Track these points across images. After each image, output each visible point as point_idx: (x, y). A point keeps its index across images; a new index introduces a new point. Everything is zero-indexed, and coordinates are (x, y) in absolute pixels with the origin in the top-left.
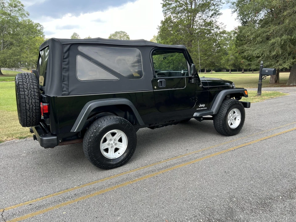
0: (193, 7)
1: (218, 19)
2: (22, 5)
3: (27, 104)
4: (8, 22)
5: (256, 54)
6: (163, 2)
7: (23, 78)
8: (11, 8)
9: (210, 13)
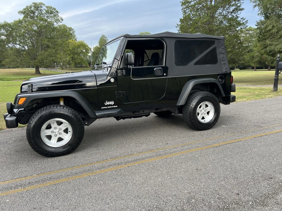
1: (239, 14)
2: (57, 12)
4: (45, 27)
5: (278, 49)
6: (182, 1)
8: (48, 15)
9: (232, 9)
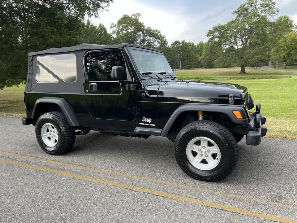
2: (273, 3)
8: (263, 9)
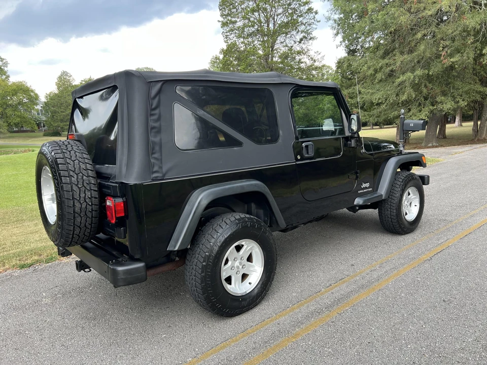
0: (271, 26)
3: (76, 201)
5: (377, 100)
6: (223, 20)
7: (64, 151)
9: (299, 37)
